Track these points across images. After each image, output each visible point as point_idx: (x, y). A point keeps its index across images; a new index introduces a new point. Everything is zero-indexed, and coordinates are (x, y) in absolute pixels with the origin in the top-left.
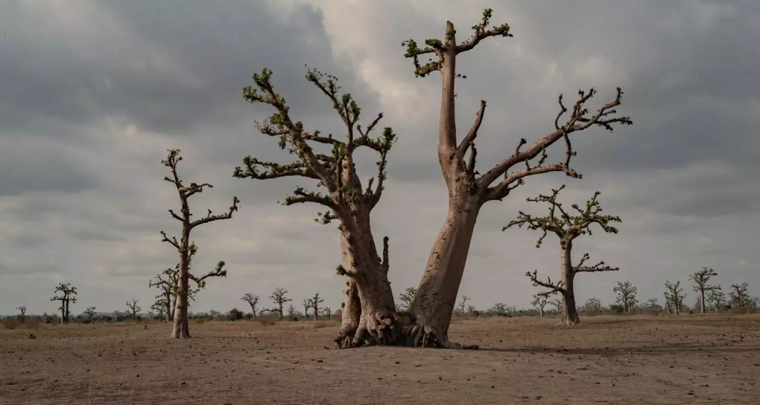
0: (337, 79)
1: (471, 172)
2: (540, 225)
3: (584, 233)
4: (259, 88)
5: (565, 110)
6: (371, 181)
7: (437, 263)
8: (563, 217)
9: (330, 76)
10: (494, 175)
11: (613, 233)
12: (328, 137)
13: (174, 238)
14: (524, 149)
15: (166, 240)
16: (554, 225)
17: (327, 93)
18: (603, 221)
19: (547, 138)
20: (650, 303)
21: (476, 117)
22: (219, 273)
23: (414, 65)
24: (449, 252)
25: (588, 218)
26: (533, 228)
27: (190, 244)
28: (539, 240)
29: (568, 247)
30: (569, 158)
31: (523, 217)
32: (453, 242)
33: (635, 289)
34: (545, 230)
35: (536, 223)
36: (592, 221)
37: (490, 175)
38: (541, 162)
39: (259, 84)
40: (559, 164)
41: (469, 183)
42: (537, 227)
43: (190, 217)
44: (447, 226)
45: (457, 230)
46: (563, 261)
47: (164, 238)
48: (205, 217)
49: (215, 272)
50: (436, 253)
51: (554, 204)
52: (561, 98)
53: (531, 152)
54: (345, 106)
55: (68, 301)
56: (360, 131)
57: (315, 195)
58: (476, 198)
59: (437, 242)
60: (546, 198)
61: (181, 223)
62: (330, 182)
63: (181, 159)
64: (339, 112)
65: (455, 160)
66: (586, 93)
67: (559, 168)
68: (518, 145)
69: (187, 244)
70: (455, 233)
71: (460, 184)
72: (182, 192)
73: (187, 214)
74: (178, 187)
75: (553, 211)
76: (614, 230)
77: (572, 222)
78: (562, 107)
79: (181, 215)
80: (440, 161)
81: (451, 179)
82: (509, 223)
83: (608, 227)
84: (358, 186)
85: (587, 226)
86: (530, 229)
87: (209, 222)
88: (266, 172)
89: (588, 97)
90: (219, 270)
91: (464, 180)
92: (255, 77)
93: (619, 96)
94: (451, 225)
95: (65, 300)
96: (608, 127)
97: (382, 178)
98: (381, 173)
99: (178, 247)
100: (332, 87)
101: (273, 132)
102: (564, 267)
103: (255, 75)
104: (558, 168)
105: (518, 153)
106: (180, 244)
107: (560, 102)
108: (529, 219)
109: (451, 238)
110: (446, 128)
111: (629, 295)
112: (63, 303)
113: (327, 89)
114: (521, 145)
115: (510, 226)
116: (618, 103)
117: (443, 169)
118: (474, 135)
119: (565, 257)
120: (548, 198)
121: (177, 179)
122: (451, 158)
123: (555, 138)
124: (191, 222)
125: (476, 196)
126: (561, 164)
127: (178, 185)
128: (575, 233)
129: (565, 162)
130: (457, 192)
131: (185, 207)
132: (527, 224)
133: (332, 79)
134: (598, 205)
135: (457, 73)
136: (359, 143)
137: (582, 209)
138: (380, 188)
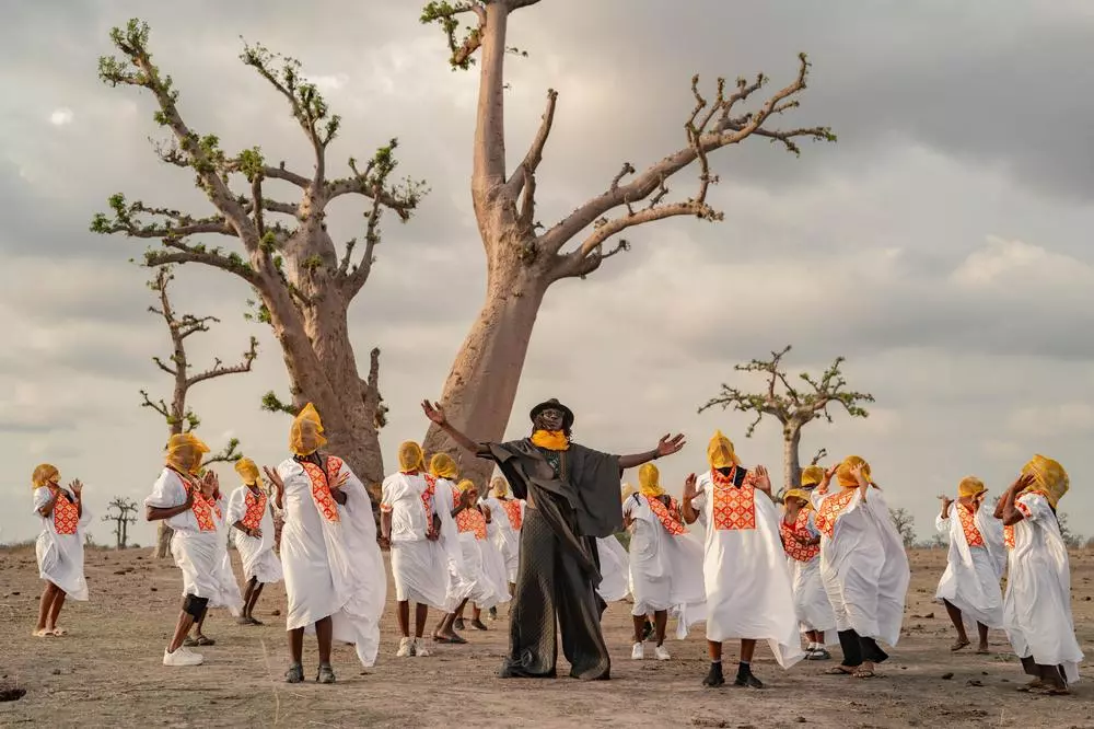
0: (300, 65)
1: (526, 222)
2: (753, 405)
3: (818, 416)
4: (127, 58)
5: (703, 104)
6: (351, 246)
7: (457, 392)
8: (788, 394)
9: (289, 60)
10: (570, 228)
11: (861, 416)
12: (278, 167)
13: (162, 402)
14: (627, 182)
15: (149, 404)
16: (774, 405)
17: (279, 87)
18: (847, 399)
19: (670, 159)
20: (934, 540)
21: (541, 122)
22: (230, 457)
23: (450, 49)
24: (481, 372)
25: (825, 396)
26: (742, 409)
27: (186, 410)
28: (750, 426)
29: (795, 439)
30: (705, 188)
31: (729, 393)
32: (488, 354)
33: (912, 518)
34: (759, 411)
35: (746, 402)
36: (830, 398)
37: (561, 228)
38: (656, 201)
39: (126, 49)
40: (687, 202)
41: (521, 244)
42: (748, 407)
43: (187, 369)
44: (481, 325)
45: (496, 333)
46: (788, 459)
47: (145, 402)
48: (210, 369)
49: (224, 455)
50: (457, 374)
51: (775, 374)
52: (696, 80)
53: (640, 186)
54: (307, 106)
55: (125, 521)
56: (353, 167)
57: (207, 251)
58: (536, 271)
59: (460, 354)
60: (762, 365)
61: (173, 377)
62: (248, 231)
63: (172, 277)
64: (301, 123)
65: (499, 201)
66: (751, 82)
67: (687, 209)
68: (618, 173)
69: (181, 410)
70: (492, 338)
71: (506, 244)
72: (174, 329)
73: (182, 365)
74: (169, 322)
75: (772, 384)
76: (862, 413)
77: (801, 401)
78: (698, 97)
79: (173, 366)
80: (475, 205)
81: (491, 237)
82: (707, 401)
83: (853, 409)
84: (329, 254)
85: (823, 406)
86: (739, 411)
87: (216, 378)
88: (154, 225)
89: (753, 88)
90: (230, 453)
91: (513, 237)
92: (116, 35)
93: (803, 71)
94: (487, 323)
95: (122, 520)
96: (792, 147)
97: (372, 240)
98: (370, 232)
99: (167, 415)
100: (290, 78)
101: (184, 160)
102: (788, 468)
103: (117, 30)
104: (684, 209)
105: (615, 187)
106: (170, 411)
107: (695, 89)
108: (737, 397)
109: (484, 349)
110: (485, 144)
111: (903, 527)
112: (119, 523)
113: (281, 79)
114: (622, 175)
115: (709, 406)
116: (801, 86)
117: (479, 220)
118: (536, 158)
119: (790, 452)
120: (766, 364)
121: (167, 309)
122: (492, 198)
123: (686, 160)
124: (188, 377)
125: (535, 267)
126: (691, 201)
127: (169, 319)
128: (804, 418)
129: (696, 195)
130: (500, 260)
131: (179, 352)
132: (735, 403)
133: (291, 64)
134: (839, 376)
135: (509, 44)
136: (348, 186)
137: (815, 381)
138: (368, 260)
